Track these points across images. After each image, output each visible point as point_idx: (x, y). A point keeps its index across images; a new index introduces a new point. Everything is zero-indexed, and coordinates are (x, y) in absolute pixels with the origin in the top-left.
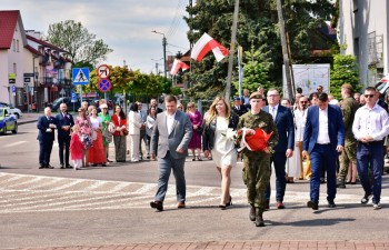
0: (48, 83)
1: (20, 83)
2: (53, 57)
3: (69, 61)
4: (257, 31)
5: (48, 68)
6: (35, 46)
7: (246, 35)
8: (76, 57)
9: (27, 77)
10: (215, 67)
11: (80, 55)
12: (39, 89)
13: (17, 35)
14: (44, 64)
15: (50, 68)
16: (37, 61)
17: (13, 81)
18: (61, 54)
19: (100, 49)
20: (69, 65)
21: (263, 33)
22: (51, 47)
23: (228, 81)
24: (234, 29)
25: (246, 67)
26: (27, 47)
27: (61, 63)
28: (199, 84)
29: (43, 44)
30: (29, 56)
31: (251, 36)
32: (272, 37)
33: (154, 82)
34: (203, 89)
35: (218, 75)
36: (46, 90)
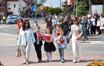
0: (30, 10)
2: (31, 3)
3: (35, 4)
5: (29, 6)
8: (37, 3)
9: (24, 8)
10: (71, 6)
16: (27, 4)
17: (20, 9)
18: (33, 2)
20: (35, 5)
23: (74, 10)
25: (79, 6)
27: (33, 4)
28: (67, 11)
33: (57, 10)
34: (68, 12)
35: (72, 8)
36: (29, 12)
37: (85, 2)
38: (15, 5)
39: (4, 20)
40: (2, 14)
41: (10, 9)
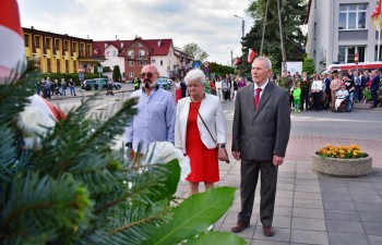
1: (172, 69)
2: (185, 58)
3: (192, 60)
6: (178, 54)
8: (195, 58)
11: (197, 57)
12: (180, 71)
13: (171, 49)
14: (182, 61)
15: (184, 63)
18: (188, 57)
19: (204, 55)
22: (184, 54)
24: (262, 47)
26: (175, 54)
27: (189, 61)
29: (182, 53)
30: (176, 58)
32: (278, 50)
33: (227, 69)
38: (162, 62)
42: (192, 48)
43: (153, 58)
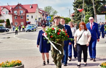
0: (44, 20)
1: (38, 20)
2: (45, 14)
4: (89, 8)
6: (41, 12)
7: (86, 9)
9: (39, 19)
10: (79, 16)
11: (51, 14)
12: (42, 21)
13: (37, 10)
14: (43, 15)
15: (44, 17)
16: (42, 15)
17: (36, 20)
18: (47, 13)
19: (55, 12)
20: (49, 16)
21: (90, 8)
22: (44, 12)
23: (82, 19)
24: (83, 7)
25: (86, 16)
26: (39, 12)
27: (47, 15)
30: (40, 14)
31: (87, 9)
32: (92, 9)
33: (67, 19)
34: (77, 21)
35: (80, 17)
36: (44, 21)
37: (90, 12)
38: (32, 16)
39: (23, 29)
40: (22, 23)
41: (28, 19)
42: (49, 8)
43: (27, 14)
